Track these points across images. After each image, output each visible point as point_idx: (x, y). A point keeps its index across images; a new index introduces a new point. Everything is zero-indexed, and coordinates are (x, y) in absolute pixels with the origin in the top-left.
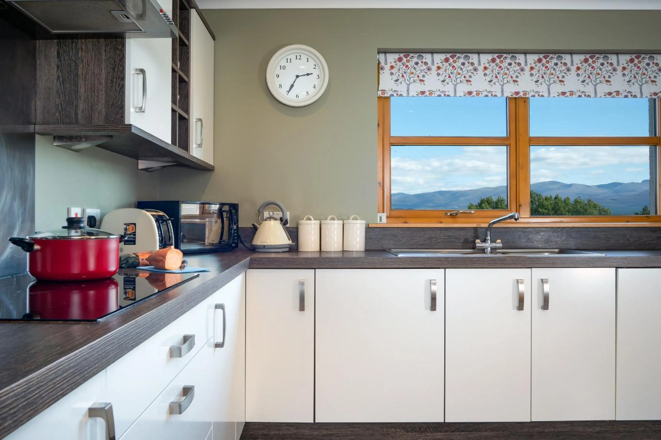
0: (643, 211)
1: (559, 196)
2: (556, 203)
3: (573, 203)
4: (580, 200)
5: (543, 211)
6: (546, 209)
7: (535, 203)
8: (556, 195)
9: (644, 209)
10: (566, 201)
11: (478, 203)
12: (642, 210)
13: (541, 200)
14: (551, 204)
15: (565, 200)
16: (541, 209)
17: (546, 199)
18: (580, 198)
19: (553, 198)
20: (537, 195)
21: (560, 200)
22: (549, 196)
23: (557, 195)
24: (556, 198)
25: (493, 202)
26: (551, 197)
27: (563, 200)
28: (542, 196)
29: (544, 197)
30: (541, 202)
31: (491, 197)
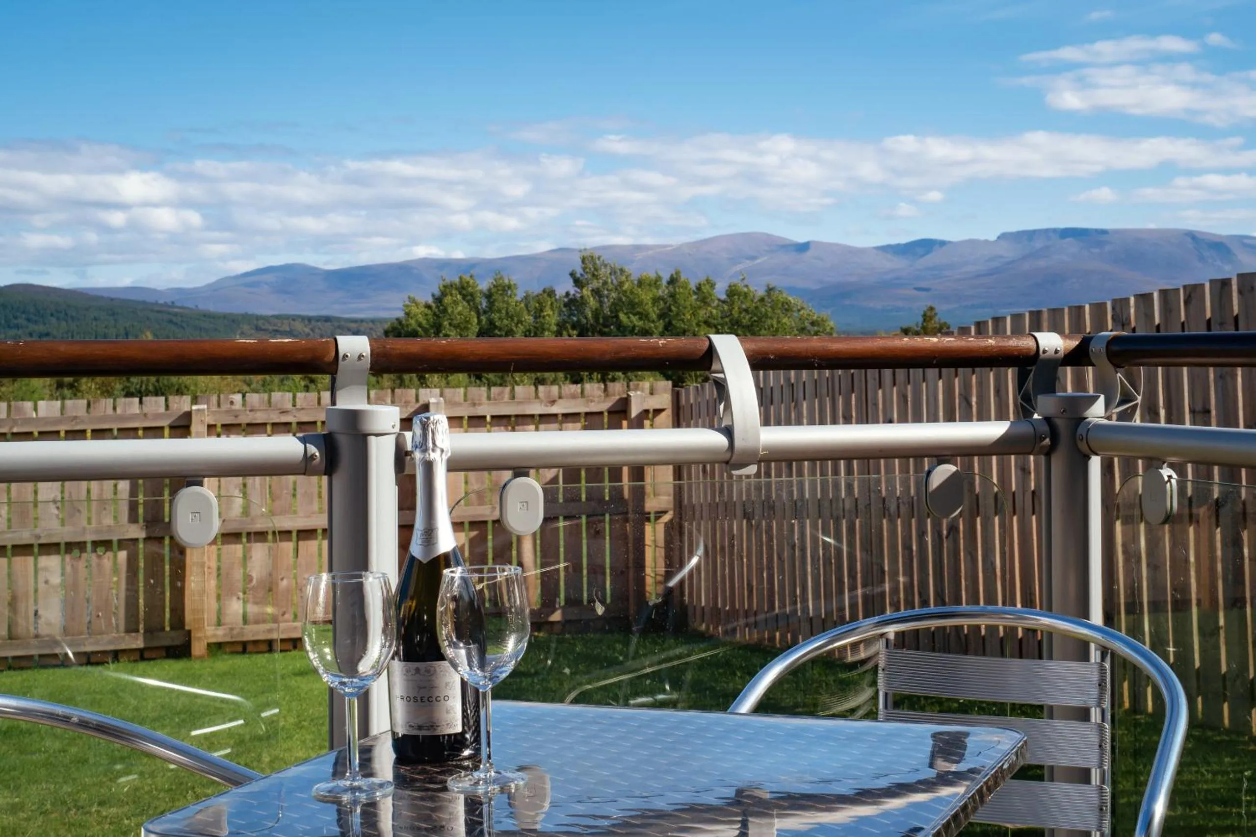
0: (925, 320)
1: (683, 278)
2: (670, 295)
3: (723, 297)
4: (746, 286)
5: (631, 322)
7: (608, 297)
8: (674, 273)
9: (925, 315)
10: (702, 293)
11: (433, 295)
12: (921, 319)
13: (627, 286)
14: (656, 300)
15: (699, 288)
17: (641, 283)
18: (746, 282)
19: (664, 282)
20: (615, 273)
21: (685, 286)
22: (653, 276)
23: (677, 273)
24: (672, 281)
25: (480, 293)
26: (659, 279)
27: (693, 286)
28: (628, 275)
29: (634, 278)
30: (624, 293)
31: (473, 279)
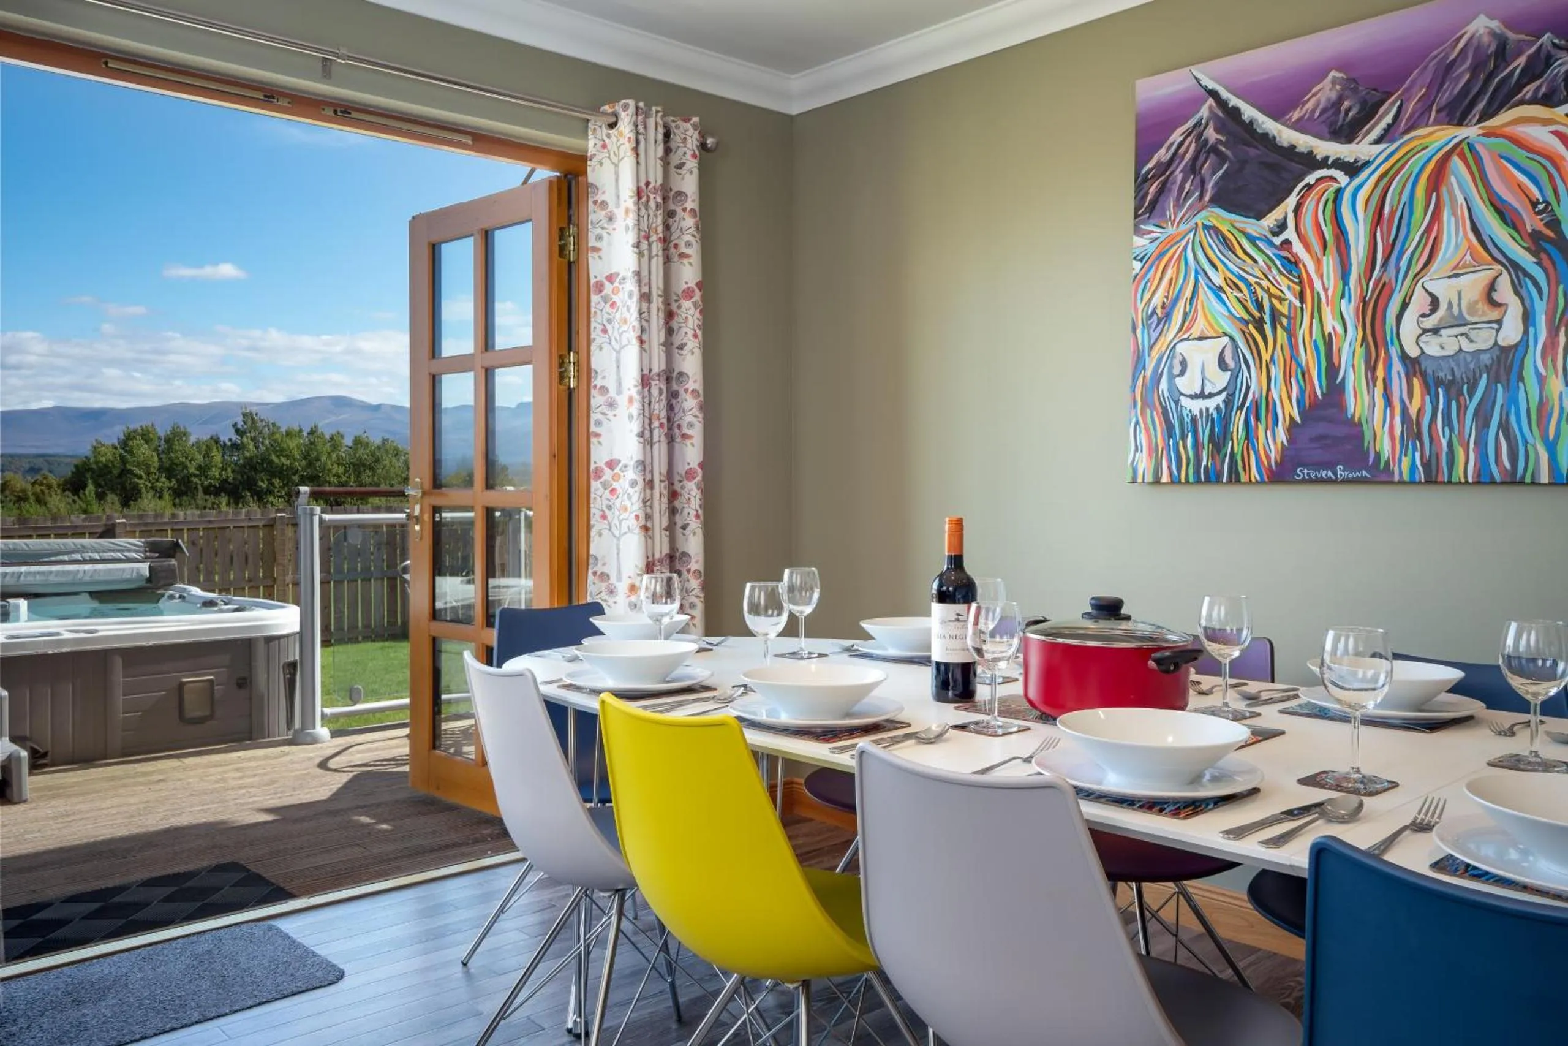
1: (320, 431)
2: (312, 443)
3: (350, 444)
4: (368, 438)
6: (287, 457)
7: (263, 444)
8: (313, 426)
10: (335, 442)
11: (119, 439)
13: (278, 436)
14: (299, 446)
15: (332, 438)
16: (278, 457)
17: (288, 434)
18: (367, 435)
19: (305, 434)
20: (268, 426)
21: (321, 436)
23: (316, 427)
24: (312, 432)
25: (159, 438)
26: (301, 430)
27: (328, 437)
28: (279, 428)
29: (283, 430)
30: (276, 441)
31: (152, 425)
